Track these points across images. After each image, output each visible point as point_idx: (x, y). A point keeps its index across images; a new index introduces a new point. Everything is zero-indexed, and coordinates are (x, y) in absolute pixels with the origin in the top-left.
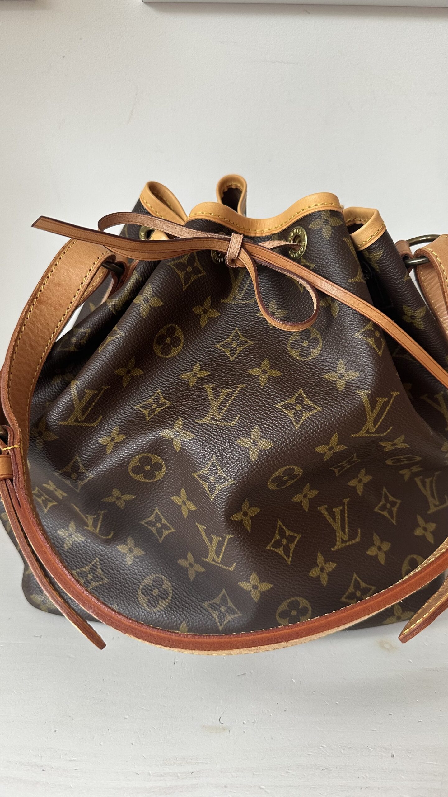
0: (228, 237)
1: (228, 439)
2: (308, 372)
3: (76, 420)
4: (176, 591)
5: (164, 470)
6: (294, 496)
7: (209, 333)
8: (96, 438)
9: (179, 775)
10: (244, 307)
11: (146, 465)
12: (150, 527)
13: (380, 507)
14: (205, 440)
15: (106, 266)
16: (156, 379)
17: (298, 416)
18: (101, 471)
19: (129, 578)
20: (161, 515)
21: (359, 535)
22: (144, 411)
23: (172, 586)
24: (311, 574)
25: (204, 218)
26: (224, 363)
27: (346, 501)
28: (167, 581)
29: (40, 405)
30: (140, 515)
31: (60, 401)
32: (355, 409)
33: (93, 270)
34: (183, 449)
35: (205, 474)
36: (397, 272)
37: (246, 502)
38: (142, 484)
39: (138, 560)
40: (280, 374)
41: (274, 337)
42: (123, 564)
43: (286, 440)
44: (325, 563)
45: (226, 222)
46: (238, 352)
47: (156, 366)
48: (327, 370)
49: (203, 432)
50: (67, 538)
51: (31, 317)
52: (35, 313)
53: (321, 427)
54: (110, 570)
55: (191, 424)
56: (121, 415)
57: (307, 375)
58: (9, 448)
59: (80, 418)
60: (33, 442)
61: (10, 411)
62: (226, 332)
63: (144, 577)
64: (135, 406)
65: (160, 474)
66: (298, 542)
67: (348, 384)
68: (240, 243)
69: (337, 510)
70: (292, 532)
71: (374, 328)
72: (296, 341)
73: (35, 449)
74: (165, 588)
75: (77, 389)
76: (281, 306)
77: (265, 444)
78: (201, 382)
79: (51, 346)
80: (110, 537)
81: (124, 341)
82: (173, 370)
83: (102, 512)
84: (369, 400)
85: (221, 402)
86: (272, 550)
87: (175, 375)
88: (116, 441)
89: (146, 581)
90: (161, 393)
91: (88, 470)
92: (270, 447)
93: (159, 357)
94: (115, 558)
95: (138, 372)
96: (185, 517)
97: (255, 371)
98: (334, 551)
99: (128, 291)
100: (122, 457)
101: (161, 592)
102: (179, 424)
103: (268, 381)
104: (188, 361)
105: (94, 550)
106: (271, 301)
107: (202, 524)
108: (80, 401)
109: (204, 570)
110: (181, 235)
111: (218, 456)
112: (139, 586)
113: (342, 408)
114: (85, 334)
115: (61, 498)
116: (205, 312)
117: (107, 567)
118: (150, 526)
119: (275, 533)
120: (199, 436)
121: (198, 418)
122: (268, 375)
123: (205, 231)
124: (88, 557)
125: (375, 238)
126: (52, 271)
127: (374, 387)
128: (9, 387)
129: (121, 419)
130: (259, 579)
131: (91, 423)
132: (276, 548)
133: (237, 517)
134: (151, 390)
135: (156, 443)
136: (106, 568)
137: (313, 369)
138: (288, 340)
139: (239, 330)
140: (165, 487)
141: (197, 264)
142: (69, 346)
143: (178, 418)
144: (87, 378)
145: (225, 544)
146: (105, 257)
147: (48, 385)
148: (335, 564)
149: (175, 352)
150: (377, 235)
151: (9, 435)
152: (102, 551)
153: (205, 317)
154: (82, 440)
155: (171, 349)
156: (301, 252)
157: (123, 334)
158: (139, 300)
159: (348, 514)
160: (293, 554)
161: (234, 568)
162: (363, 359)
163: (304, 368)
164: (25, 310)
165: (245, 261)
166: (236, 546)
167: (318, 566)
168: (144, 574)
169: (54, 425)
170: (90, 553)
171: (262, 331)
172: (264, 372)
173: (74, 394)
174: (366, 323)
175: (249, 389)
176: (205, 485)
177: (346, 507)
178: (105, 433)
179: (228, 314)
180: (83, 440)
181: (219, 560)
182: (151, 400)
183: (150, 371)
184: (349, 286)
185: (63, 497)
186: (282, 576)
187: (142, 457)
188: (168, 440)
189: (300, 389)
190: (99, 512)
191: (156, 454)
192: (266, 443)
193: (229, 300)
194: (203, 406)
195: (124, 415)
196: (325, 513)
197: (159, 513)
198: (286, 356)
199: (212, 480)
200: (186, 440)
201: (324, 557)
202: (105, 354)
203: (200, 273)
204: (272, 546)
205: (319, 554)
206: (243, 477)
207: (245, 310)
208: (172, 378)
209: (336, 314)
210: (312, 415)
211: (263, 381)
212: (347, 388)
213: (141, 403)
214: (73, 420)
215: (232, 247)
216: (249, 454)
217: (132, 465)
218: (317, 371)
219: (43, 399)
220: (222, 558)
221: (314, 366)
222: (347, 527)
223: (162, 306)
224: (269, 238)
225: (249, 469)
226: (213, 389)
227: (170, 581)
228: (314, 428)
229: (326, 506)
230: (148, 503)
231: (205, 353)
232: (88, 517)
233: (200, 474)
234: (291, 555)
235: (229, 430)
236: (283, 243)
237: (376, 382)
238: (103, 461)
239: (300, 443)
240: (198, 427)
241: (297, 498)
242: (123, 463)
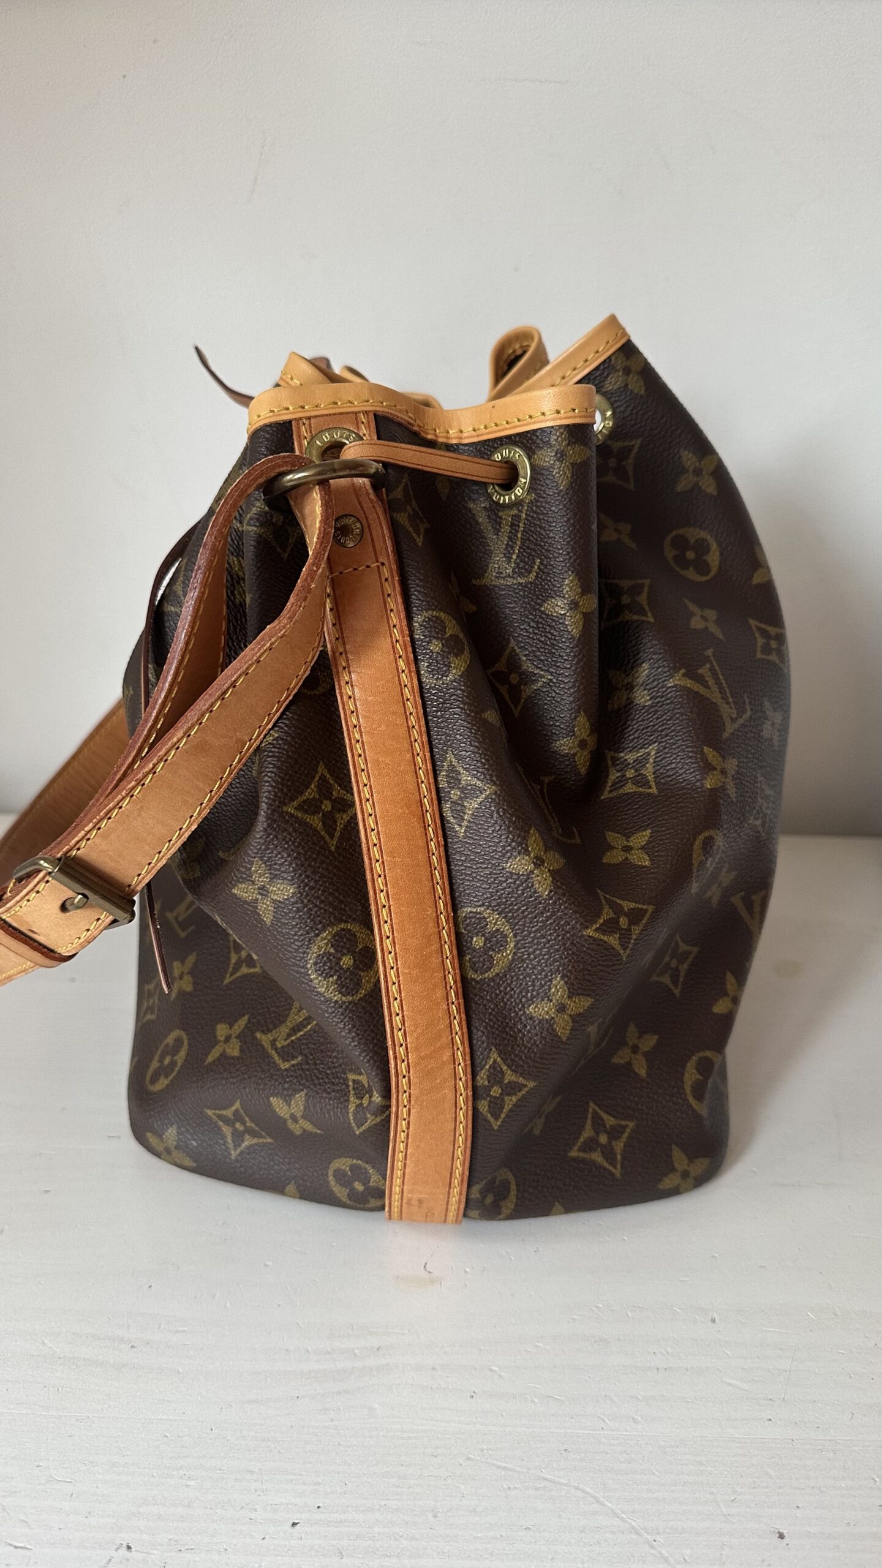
9: (356, 1351)
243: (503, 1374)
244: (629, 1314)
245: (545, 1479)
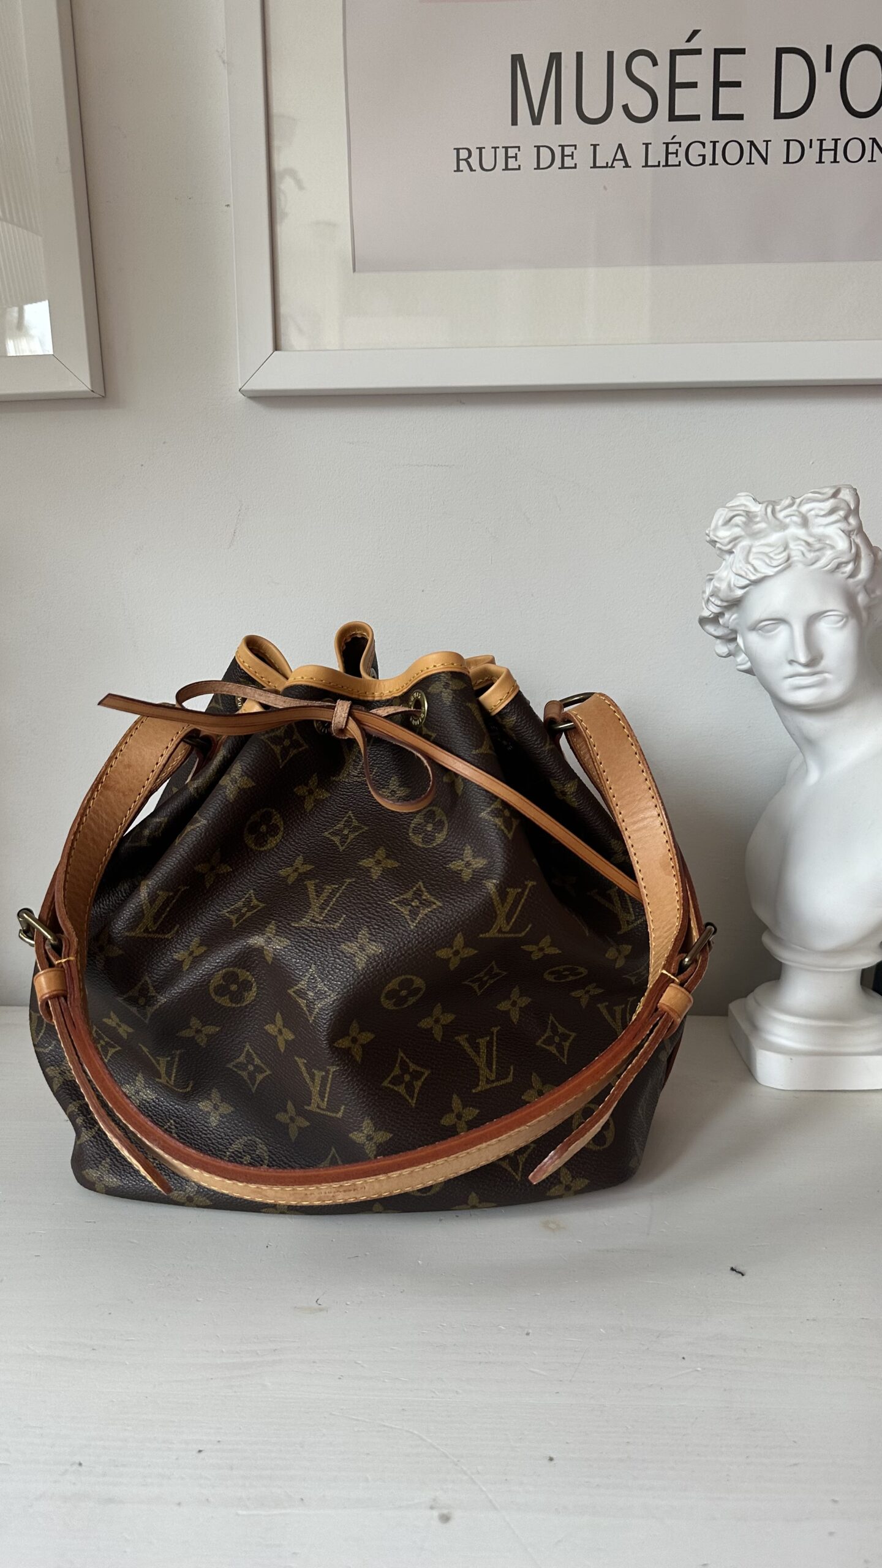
0: (333, 704)
1: (330, 945)
2: (430, 861)
3: (146, 930)
4: (273, 1156)
5: (254, 989)
6: (421, 1021)
7: (316, 819)
8: (171, 953)
9: (258, 1352)
10: (359, 785)
11: (232, 983)
12: (240, 1072)
13: (544, 1040)
14: (302, 947)
15: (188, 741)
16: (248, 877)
17: (414, 913)
18: (175, 993)
19: (212, 1143)
20: (253, 1052)
21: (511, 1073)
22: (232, 917)
23: (269, 1151)
24: (443, 1122)
25: (303, 683)
26: (332, 854)
27: (495, 1030)
28: (262, 1144)
29: (101, 917)
30: (227, 1056)
31: (126, 906)
32: (481, 903)
33: (171, 747)
34: (276, 959)
35: (303, 989)
36: (536, 740)
37: (355, 1025)
38: (228, 1010)
39: (225, 1120)
40: (396, 865)
41: (394, 821)
42: (206, 1126)
43: (399, 942)
44: (463, 1109)
45: (333, 687)
46: (349, 841)
47: (248, 861)
48: (452, 857)
49: (300, 937)
50: (133, 1097)
51: (94, 805)
52: (99, 800)
53: (442, 926)
54: (188, 1135)
55: (286, 928)
56: (202, 923)
57: (428, 865)
58: (64, 960)
59: (151, 928)
60: (92, 960)
61: (66, 917)
62: (337, 816)
63: (232, 1142)
64: (220, 911)
65: (251, 995)
66: (425, 1079)
67: (475, 873)
68: (347, 711)
69: (482, 1042)
70: (419, 1066)
71: (503, 807)
72: (419, 825)
73: (94, 969)
74: (260, 1154)
75: (148, 890)
76: (403, 784)
77: (375, 949)
78: (303, 877)
79: (118, 840)
80: (188, 1089)
81: (207, 830)
82: (270, 865)
83: (178, 1052)
84: (497, 891)
85: (324, 900)
86: (389, 1088)
87: (272, 872)
88: (194, 955)
89: (234, 1146)
90: (254, 894)
91: (159, 993)
92: (380, 951)
93: (252, 850)
94: (195, 1120)
95: (226, 869)
96: (282, 1051)
97: (366, 863)
98: (476, 1093)
99: (213, 770)
100: (201, 973)
101: (254, 1160)
102: (271, 929)
103: (381, 874)
104: (288, 853)
105: (168, 1111)
106: (392, 777)
107: (302, 1057)
108: (151, 905)
109: (308, 1124)
110: (275, 704)
111: (319, 966)
112: (225, 1152)
113: (466, 902)
114: (161, 825)
115: (125, 1036)
116: (311, 792)
117: (184, 1130)
118: (240, 1070)
119: (395, 1066)
120: (295, 942)
121: (295, 921)
122: (382, 867)
123: (305, 699)
124: (160, 1120)
125: (505, 701)
126: (121, 751)
127: (503, 876)
128: (64, 889)
129: (202, 928)
130: (374, 1125)
131: (165, 934)
132: (395, 1085)
133: (344, 1043)
134: (240, 891)
135: (244, 954)
136: (183, 1133)
137: (437, 857)
138: (410, 823)
139: (353, 813)
140: (257, 1013)
141: (296, 736)
142: (141, 840)
143: (271, 922)
144: (161, 877)
145: (330, 1080)
146: (186, 732)
147: (113, 892)
148: (478, 1111)
149: (272, 842)
150: (507, 698)
151: (64, 946)
152: (179, 1112)
153: (310, 798)
154: (153, 956)
155: (268, 839)
156: (422, 719)
157: (205, 822)
158: (225, 781)
159: (497, 1047)
160: (418, 1094)
161: (343, 1113)
162: (491, 842)
163: (426, 856)
164: (88, 797)
165: (354, 731)
166: (343, 1082)
167: (453, 1111)
168: (232, 1137)
169: (119, 937)
170: (163, 1115)
171: (380, 814)
172: (378, 862)
173: (144, 897)
174: (493, 800)
175: (358, 884)
176: (302, 1002)
177: (495, 1038)
178: (182, 947)
179: (340, 794)
180: (155, 956)
181: (324, 1105)
182: (240, 903)
183: (240, 867)
184: (473, 758)
185: (128, 1036)
186: (404, 1122)
187: (226, 974)
188: (258, 949)
189: (419, 881)
190: (173, 1052)
191: (244, 968)
192: (376, 946)
193: (343, 777)
194: (301, 905)
195: (206, 924)
196: (466, 1045)
197: (250, 1050)
198: (406, 843)
199: (311, 996)
200: (279, 947)
201: (462, 1101)
202: (182, 847)
203: (301, 746)
204: (390, 1082)
205: (455, 1096)
206: (348, 991)
207: (361, 788)
208: (267, 875)
209: (460, 791)
210: (431, 912)
211: (376, 873)
212: (474, 878)
213: (228, 907)
214: (142, 930)
215: (337, 717)
216: (354, 961)
217: (214, 983)
218: (441, 860)
219: (106, 909)
220: (328, 1101)
221: (437, 854)
222: (494, 1063)
223: (253, 787)
224: (389, 703)
225: (355, 981)
226: (316, 885)
227: (266, 1144)
228: (433, 926)
229: (466, 1036)
230: (237, 1037)
231: (311, 843)
232: (159, 1060)
233: (297, 990)
234: (416, 1095)
235: (332, 934)
236: (401, 709)
237: (505, 870)
238: (178, 980)
239: (416, 946)
240: (295, 931)
241: (425, 1023)
242: (203, 982)
243: (365, 1365)
244: (466, 1330)
245: (384, 1426)
